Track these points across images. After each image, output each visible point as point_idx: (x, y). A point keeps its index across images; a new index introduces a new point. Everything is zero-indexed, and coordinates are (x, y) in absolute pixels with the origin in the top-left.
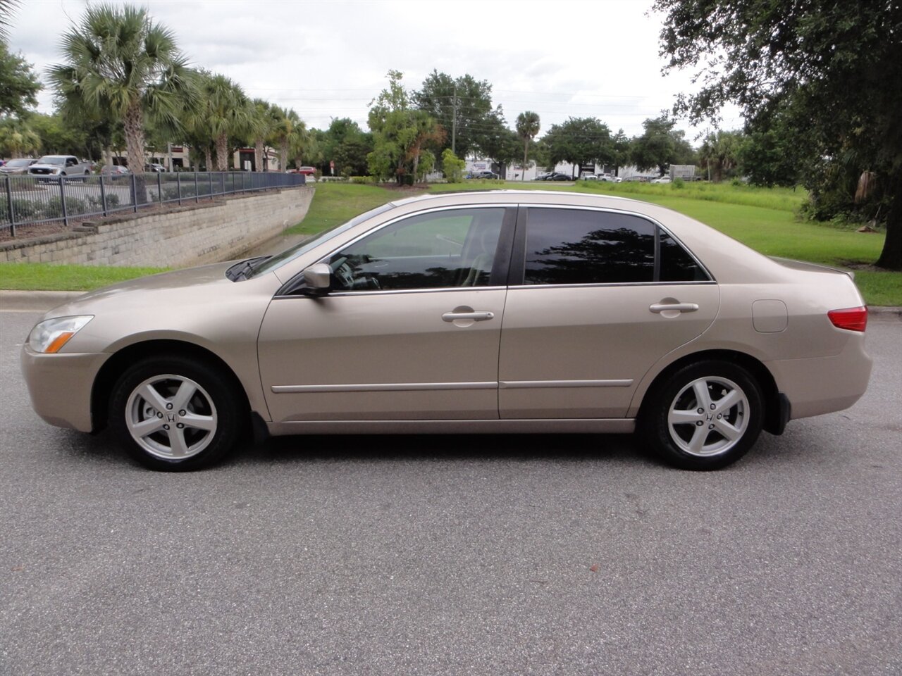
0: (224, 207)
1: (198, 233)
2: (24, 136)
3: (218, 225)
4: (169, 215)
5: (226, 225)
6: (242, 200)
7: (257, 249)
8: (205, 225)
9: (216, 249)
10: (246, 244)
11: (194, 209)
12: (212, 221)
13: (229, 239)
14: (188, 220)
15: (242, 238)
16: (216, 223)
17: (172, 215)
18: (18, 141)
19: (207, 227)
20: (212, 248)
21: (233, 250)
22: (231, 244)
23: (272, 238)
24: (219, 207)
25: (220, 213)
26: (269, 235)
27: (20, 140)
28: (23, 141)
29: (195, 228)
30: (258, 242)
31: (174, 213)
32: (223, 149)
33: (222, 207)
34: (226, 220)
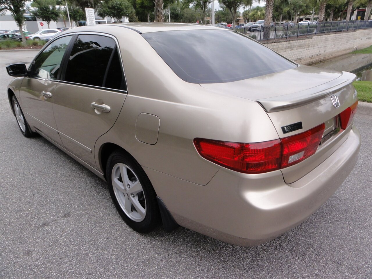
0: (311, 40)
1: (290, 52)
2: (261, 13)
3: (304, 48)
4: (273, 44)
5: (309, 48)
6: (324, 36)
7: (329, 60)
8: (295, 48)
9: (300, 59)
10: (322, 58)
11: (290, 41)
12: (300, 47)
13: (311, 55)
14: (285, 46)
15: (321, 55)
16: (303, 47)
17: (276, 44)
18: (258, 15)
19: (297, 49)
20: (298, 59)
21: (311, 60)
22: (311, 58)
23: (342, 55)
24: (307, 40)
25: (307, 43)
26: (340, 54)
27: (259, 15)
28: (260, 15)
29: (289, 49)
30: (331, 57)
31: (276, 43)
32: (322, 11)
33: (309, 40)
34: (310, 46)
